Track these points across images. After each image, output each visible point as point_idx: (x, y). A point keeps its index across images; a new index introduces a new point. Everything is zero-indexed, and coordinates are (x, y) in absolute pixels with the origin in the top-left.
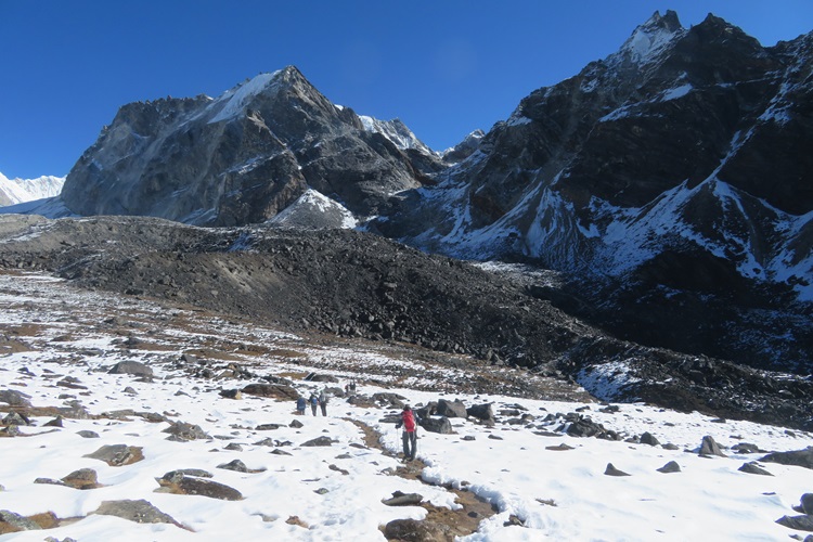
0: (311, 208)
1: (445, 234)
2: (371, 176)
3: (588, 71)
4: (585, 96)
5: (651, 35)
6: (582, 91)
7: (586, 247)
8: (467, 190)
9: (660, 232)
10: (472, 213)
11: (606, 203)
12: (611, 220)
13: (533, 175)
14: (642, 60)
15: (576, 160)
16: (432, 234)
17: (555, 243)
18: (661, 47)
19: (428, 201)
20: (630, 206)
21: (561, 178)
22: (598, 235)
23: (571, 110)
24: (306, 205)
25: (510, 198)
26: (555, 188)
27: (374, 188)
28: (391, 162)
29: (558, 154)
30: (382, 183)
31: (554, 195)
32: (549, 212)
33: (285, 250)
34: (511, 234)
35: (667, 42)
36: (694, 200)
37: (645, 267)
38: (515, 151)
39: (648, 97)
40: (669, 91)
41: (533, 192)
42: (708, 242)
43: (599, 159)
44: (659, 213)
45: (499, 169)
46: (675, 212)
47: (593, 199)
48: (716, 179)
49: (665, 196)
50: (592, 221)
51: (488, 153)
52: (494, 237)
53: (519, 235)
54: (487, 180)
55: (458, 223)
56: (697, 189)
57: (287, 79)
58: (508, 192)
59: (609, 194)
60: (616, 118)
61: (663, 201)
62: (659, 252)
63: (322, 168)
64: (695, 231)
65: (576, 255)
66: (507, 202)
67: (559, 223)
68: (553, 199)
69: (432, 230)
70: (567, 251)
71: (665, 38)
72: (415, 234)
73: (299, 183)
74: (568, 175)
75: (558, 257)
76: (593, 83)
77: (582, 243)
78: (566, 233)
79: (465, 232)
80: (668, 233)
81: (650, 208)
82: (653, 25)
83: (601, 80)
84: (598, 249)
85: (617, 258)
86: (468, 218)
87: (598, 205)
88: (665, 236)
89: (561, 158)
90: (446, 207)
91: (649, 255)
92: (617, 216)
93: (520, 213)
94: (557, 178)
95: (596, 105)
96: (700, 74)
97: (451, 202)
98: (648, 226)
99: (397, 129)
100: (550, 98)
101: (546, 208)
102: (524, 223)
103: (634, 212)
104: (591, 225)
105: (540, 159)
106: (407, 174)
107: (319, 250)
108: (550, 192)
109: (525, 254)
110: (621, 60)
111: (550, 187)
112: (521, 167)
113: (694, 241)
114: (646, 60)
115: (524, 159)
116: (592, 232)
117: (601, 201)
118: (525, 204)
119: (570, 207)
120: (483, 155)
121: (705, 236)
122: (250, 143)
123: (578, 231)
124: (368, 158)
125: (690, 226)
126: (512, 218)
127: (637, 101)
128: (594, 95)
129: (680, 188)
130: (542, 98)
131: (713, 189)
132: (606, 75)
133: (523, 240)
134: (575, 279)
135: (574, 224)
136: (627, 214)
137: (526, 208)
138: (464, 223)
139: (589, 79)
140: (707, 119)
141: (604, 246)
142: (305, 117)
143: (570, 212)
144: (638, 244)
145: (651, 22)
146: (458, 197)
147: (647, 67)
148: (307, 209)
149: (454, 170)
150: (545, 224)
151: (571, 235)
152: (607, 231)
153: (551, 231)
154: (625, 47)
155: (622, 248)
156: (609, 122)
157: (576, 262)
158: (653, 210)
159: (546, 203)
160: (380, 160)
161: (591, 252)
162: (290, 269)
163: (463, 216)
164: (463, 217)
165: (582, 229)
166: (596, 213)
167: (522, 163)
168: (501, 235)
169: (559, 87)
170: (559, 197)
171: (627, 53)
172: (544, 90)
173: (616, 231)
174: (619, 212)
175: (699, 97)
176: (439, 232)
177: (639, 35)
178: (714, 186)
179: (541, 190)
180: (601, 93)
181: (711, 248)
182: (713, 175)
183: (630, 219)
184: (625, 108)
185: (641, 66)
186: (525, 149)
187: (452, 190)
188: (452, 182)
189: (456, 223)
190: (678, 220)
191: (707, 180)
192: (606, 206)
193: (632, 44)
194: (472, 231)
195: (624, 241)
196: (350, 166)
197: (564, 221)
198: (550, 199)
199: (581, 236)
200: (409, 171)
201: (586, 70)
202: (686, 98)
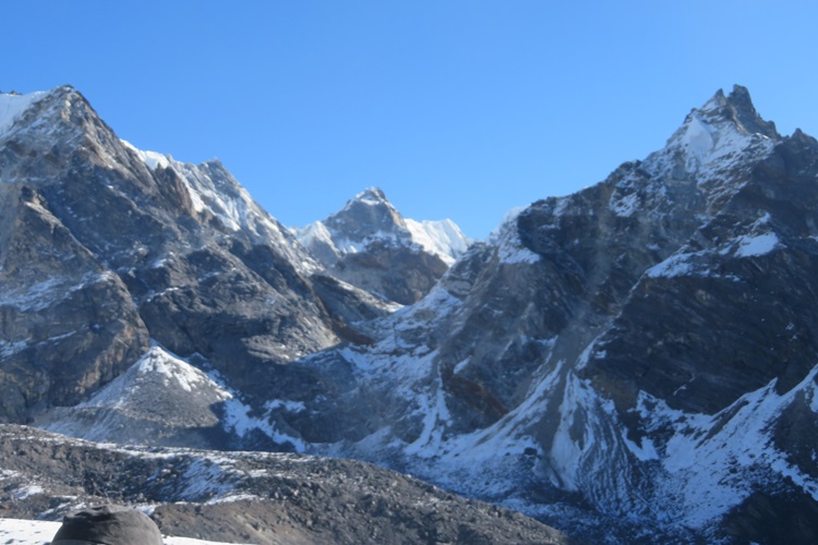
0: (166, 383)
1: (411, 438)
2: (262, 327)
3: (621, 178)
4: (619, 223)
5: (713, 128)
6: (613, 214)
7: (643, 476)
8: (435, 361)
9: (745, 461)
10: (450, 405)
11: (662, 403)
12: (672, 432)
13: (545, 349)
14: (702, 170)
15: (612, 332)
16: (388, 439)
17: (596, 468)
18: (729, 156)
19: (369, 377)
20: (697, 412)
21: (592, 359)
22: (656, 457)
23: (598, 241)
24: (155, 377)
25: (514, 386)
26: (584, 374)
27: (270, 348)
28: (292, 301)
29: (582, 314)
30: (281, 339)
31: (583, 386)
32: (580, 415)
33: (290, 495)
34: (529, 451)
35: (739, 151)
36: (788, 414)
37: (733, 516)
38: (515, 307)
39: (717, 243)
40: (746, 238)
41: (549, 378)
42: (806, 480)
43: (649, 335)
44: (741, 430)
45: (490, 334)
46: (764, 431)
47: (643, 395)
48: (814, 385)
49: (746, 403)
50: (644, 434)
51: (463, 297)
52: (501, 453)
53: (540, 451)
54: (471, 352)
55: (429, 422)
56: (789, 397)
57: (66, 117)
58: (509, 376)
59: (663, 388)
60: (671, 274)
61: (745, 410)
62: (747, 494)
63: (174, 308)
64: (791, 462)
65: (629, 489)
66: (510, 393)
67: (597, 434)
68: (582, 391)
69: (386, 431)
70: (615, 482)
71: (736, 141)
72: (356, 437)
73: (137, 335)
74: (602, 355)
75: (604, 492)
76: (631, 201)
77: (635, 468)
78: (609, 451)
79: (444, 438)
80: (755, 464)
81: (726, 419)
82: (714, 113)
83: (642, 197)
84: (659, 480)
85: (690, 499)
86: (445, 415)
87: (650, 406)
88: (752, 469)
89: (587, 323)
90: (403, 391)
91: (733, 497)
92: (681, 426)
93: (535, 415)
94: (584, 358)
95: (638, 240)
96: (788, 219)
97: (410, 382)
98: (727, 449)
99: (215, 181)
100: (564, 219)
101: (575, 408)
102: (544, 431)
103: (703, 421)
104: (644, 439)
105: (555, 321)
106: (320, 322)
107: (334, 495)
108: (576, 381)
109: (557, 485)
110: (670, 166)
111: (575, 371)
112: (526, 333)
113: (789, 478)
114: (709, 173)
115: (531, 321)
116: (646, 451)
117: (654, 400)
118: (540, 399)
119: (609, 407)
120: (452, 300)
121: (803, 471)
122: (34, 252)
123: (627, 450)
124: (253, 292)
125: (784, 455)
126: (524, 421)
127: (700, 248)
128: (631, 223)
129: (767, 393)
130: (551, 215)
131: (810, 401)
132: (649, 189)
133: (548, 462)
134: (645, 531)
135: (619, 436)
136: (693, 424)
137: (543, 406)
138: (439, 423)
139: (624, 192)
140: (799, 292)
141: (666, 475)
142: (130, 207)
143: (610, 416)
144: (717, 478)
145: (712, 106)
146: (422, 375)
147: (710, 184)
148: (160, 384)
149: (400, 320)
150: (577, 434)
151: (617, 454)
152: (668, 451)
153: (587, 446)
154: (675, 143)
155: (693, 480)
156: (662, 279)
157: (632, 500)
158: (733, 422)
159: (573, 399)
160: (274, 296)
161: (651, 485)
162: (310, 523)
163: (434, 409)
164: (435, 411)
165: (631, 446)
166: (649, 419)
167: (528, 328)
168: (513, 451)
169: (576, 199)
170: (591, 390)
171: (678, 155)
172: (552, 202)
173: (682, 453)
174: (682, 420)
175: (788, 258)
176: (400, 436)
177: (695, 126)
178: (812, 395)
179: (562, 373)
180: (644, 221)
181: (811, 488)
182: (809, 378)
183: (699, 434)
184: (685, 257)
185: (701, 181)
186: (531, 305)
187: (405, 357)
188: (403, 344)
189: (425, 420)
190: (768, 444)
191: (802, 386)
192: (662, 409)
193: (686, 139)
194: (455, 436)
195: (695, 469)
196: (223, 306)
197: (604, 431)
198: (579, 394)
199: (632, 458)
200: (321, 317)
201: (617, 176)
202: (770, 257)
